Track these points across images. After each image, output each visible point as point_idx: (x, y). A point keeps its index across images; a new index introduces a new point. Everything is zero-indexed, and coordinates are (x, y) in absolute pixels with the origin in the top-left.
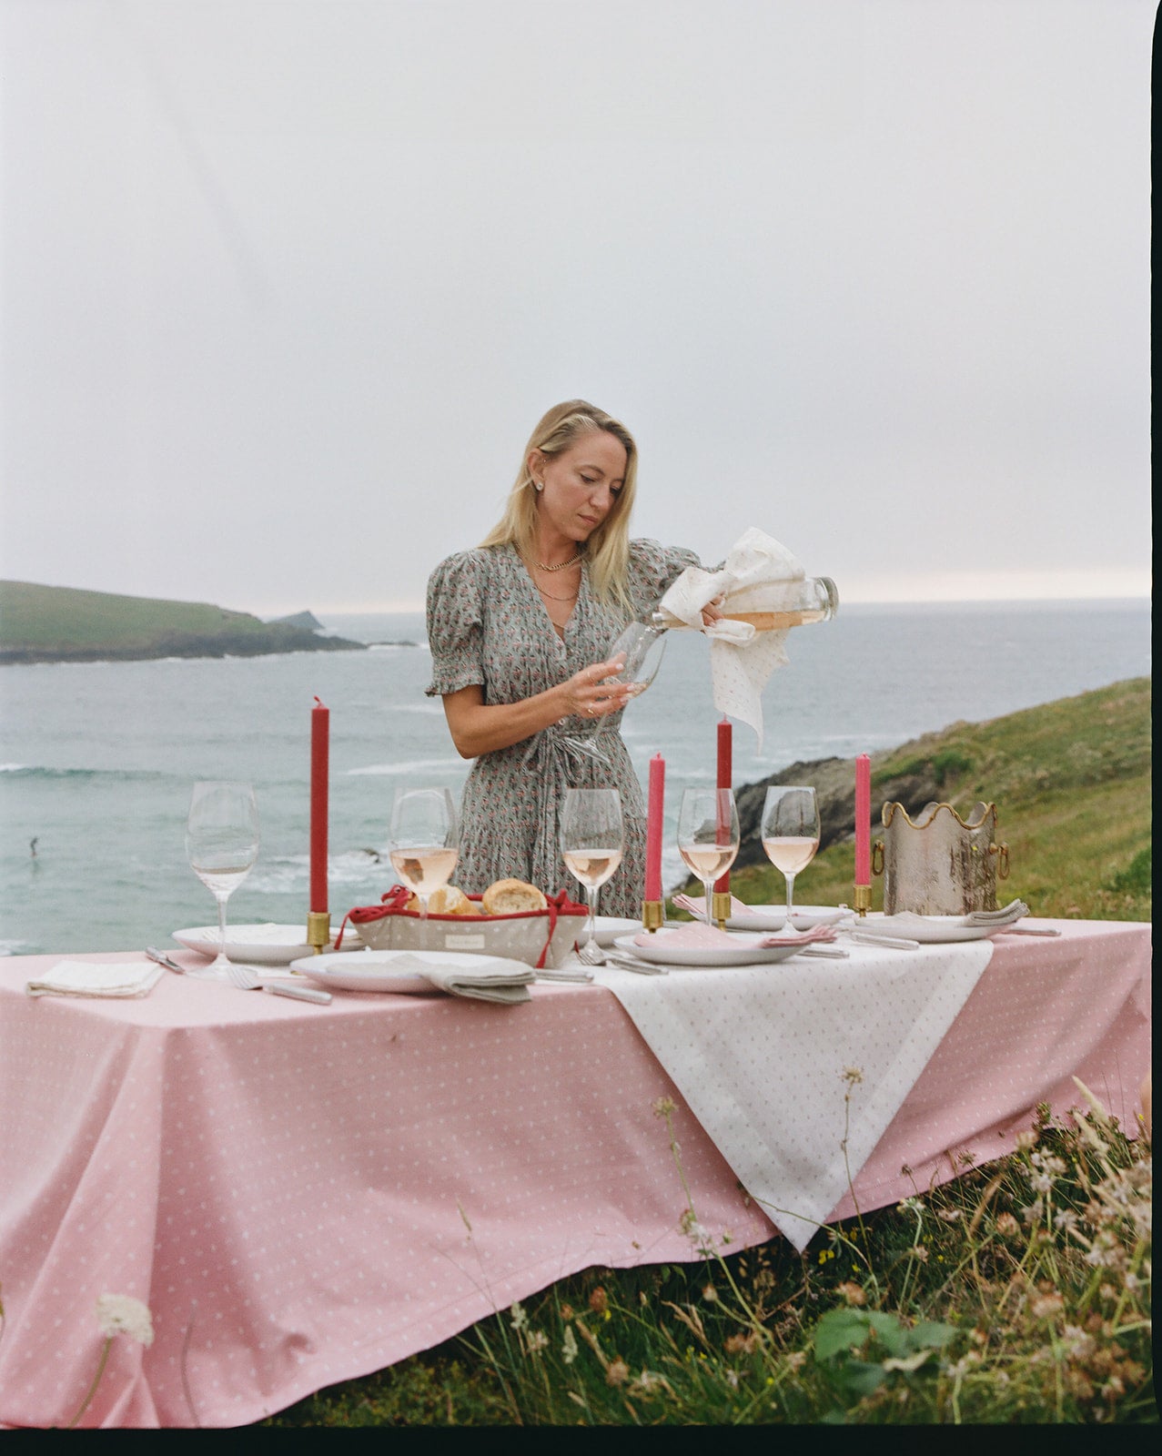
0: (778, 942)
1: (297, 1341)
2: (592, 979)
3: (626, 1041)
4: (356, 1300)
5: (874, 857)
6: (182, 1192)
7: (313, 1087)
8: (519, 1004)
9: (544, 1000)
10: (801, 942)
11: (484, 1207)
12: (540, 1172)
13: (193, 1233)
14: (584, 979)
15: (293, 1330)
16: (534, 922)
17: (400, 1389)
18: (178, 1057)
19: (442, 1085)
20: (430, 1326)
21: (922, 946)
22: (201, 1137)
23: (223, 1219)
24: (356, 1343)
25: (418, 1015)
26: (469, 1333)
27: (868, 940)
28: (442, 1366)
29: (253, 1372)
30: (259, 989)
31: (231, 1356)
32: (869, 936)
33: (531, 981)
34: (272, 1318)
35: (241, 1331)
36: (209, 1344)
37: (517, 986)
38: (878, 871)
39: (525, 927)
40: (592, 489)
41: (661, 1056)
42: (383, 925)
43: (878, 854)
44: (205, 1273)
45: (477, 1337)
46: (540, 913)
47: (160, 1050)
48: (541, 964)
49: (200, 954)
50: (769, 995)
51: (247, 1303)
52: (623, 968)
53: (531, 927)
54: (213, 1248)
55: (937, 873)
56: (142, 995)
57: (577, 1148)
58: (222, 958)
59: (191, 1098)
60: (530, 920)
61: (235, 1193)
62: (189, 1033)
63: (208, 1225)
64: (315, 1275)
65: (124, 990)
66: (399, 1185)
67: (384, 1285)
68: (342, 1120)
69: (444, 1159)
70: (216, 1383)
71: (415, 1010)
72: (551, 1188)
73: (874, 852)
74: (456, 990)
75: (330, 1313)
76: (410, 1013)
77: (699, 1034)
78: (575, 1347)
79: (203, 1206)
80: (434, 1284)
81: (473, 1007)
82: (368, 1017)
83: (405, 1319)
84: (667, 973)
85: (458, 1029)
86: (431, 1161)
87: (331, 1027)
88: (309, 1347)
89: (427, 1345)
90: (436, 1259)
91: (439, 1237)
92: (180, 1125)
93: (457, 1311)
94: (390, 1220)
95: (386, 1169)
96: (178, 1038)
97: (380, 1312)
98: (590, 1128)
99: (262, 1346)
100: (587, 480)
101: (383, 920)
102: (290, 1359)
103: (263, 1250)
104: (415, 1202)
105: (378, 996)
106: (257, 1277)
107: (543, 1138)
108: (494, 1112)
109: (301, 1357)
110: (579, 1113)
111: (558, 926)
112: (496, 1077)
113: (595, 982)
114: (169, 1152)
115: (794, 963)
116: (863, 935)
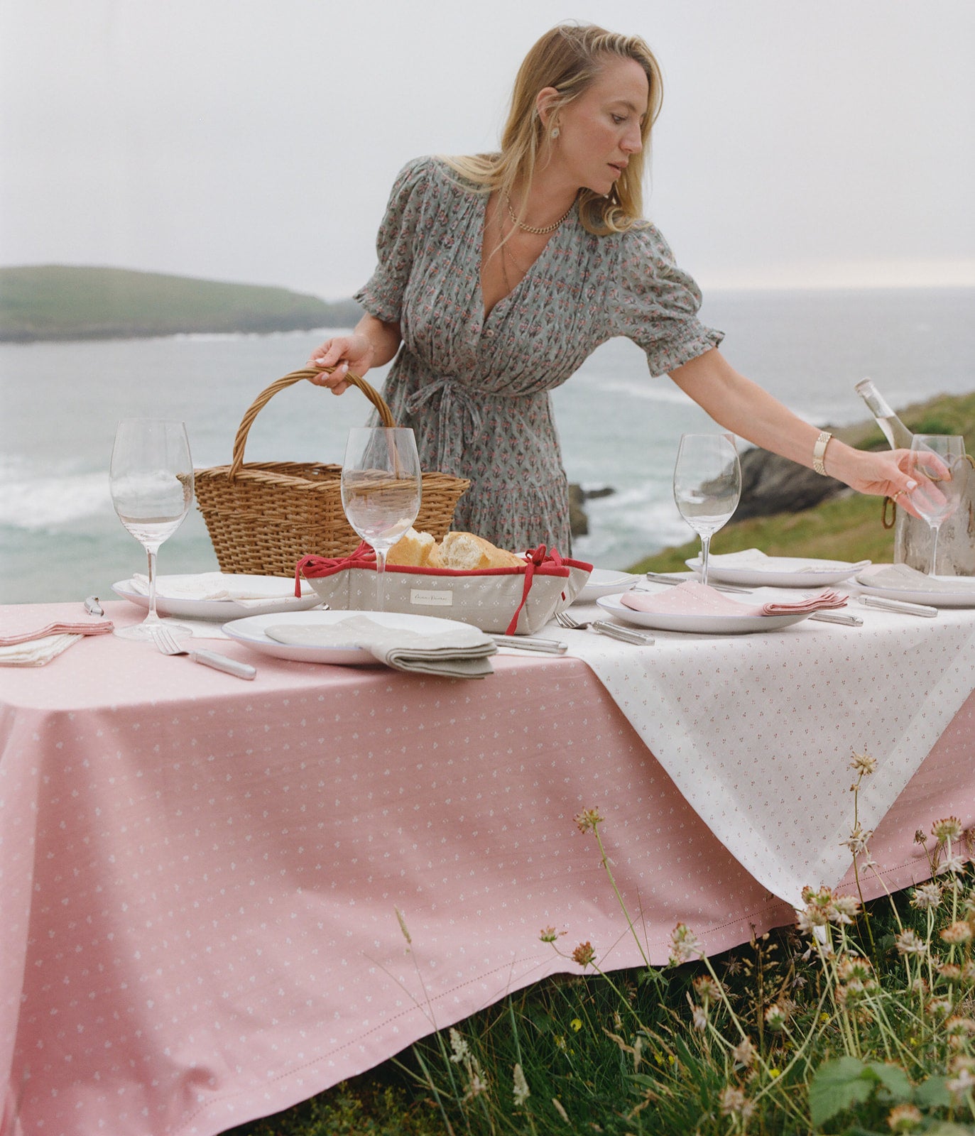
0: (780, 609)
1: (199, 1076)
2: (565, 649)
3: (602, 720)
4: (275, 1022)
5: (885, 509)
6: (65, 901)
7: (229, 778)
8: (480, 677)
9: (507, 674)
10: (806, 609)
11: (433, 908)
12: (501, 865)
13: (79, 949)
14: (554, 650)
15: (193, 1064)
16: (509, 581)
17: (319, 1125)
18: (60, 745)
19: (387, 772)
20: (362, 1049)
21: (942, 613)
22: (86, 840)
23: (111, 936)
24: (271, 1074)
25: (356, 693)
26: (406, 1055)
27: (878, 604)
28: (375, 1093)
29: (145, 1112)
30: (183, 654)
31: (121, 1091)
32: (883, 600)
33: (493, 652)
34: (167, 1051)
35: (133, 1063)
36: (97, 1076)
37: (477, 657)
38: (889, 524)
39: (499, 586)
40: (622, 129)
41: (646, 736)
42: (340, 581)
43: (890, 506)
44: (92, 995)
45: (417, 1061)
46: (518, 571)
47: (36, 737)
48: (512, 630)
49: (140, 607)
50: (768, 668)
51: (139, 1033)
52: (603, 634)
53: (506, 585)
54: (101, 968)
55: (953, 529)
56: (43, 663)
57: (544, 838)
58: (153, 614)
59: (75, 794)
60: (506, 577)
61: (125, 907)
62: (72, 717)
63: (95, 942)
64: (225, 995)
65: (21, 657)
66: (334, 885)
67: (309, 1003)
68: (265, 814)
69: (387, 855)
70: (101, 1123)
71: (354, 687)
72: (514, 882)
73: (885, 504)
74: (400, 664)
75: (243, 1039)
76: (346, 691)
77: (686, 710)
78: (526, 1087)
79: (89, 919)
80: (369, 999)
81: (422, 684)
82: (295, 696)
83: (333, 1041)
84: (652, 643)
85: (405, 709)
86: (371, 859)
87: (249, 708)
88: (211, 1081)
89: (358, 1071)
90: (372, 970)
91: (377, 944)
92: (63, 825)
93: (395, 1029)
94: (320, 925)
95: (318, 867)
96: (58, 723)
97: (303, 1034)
98: (561, 816)
99: (155, 1083)
100: (618, 120)
101: (340, 573)
102: (188, 1097)
103: (159, 972)
104: (352, 903)
105: (313, 668)
106: (150, 1004)
107: (505, 828)
108: (448, 801)
109: (202, 1094)
110: (548, 800)
111: (535, 585)
112: (450, 762)
113: (568, 653)
114: (50, 855)
115: (799, 631)
116: (873, 598)
